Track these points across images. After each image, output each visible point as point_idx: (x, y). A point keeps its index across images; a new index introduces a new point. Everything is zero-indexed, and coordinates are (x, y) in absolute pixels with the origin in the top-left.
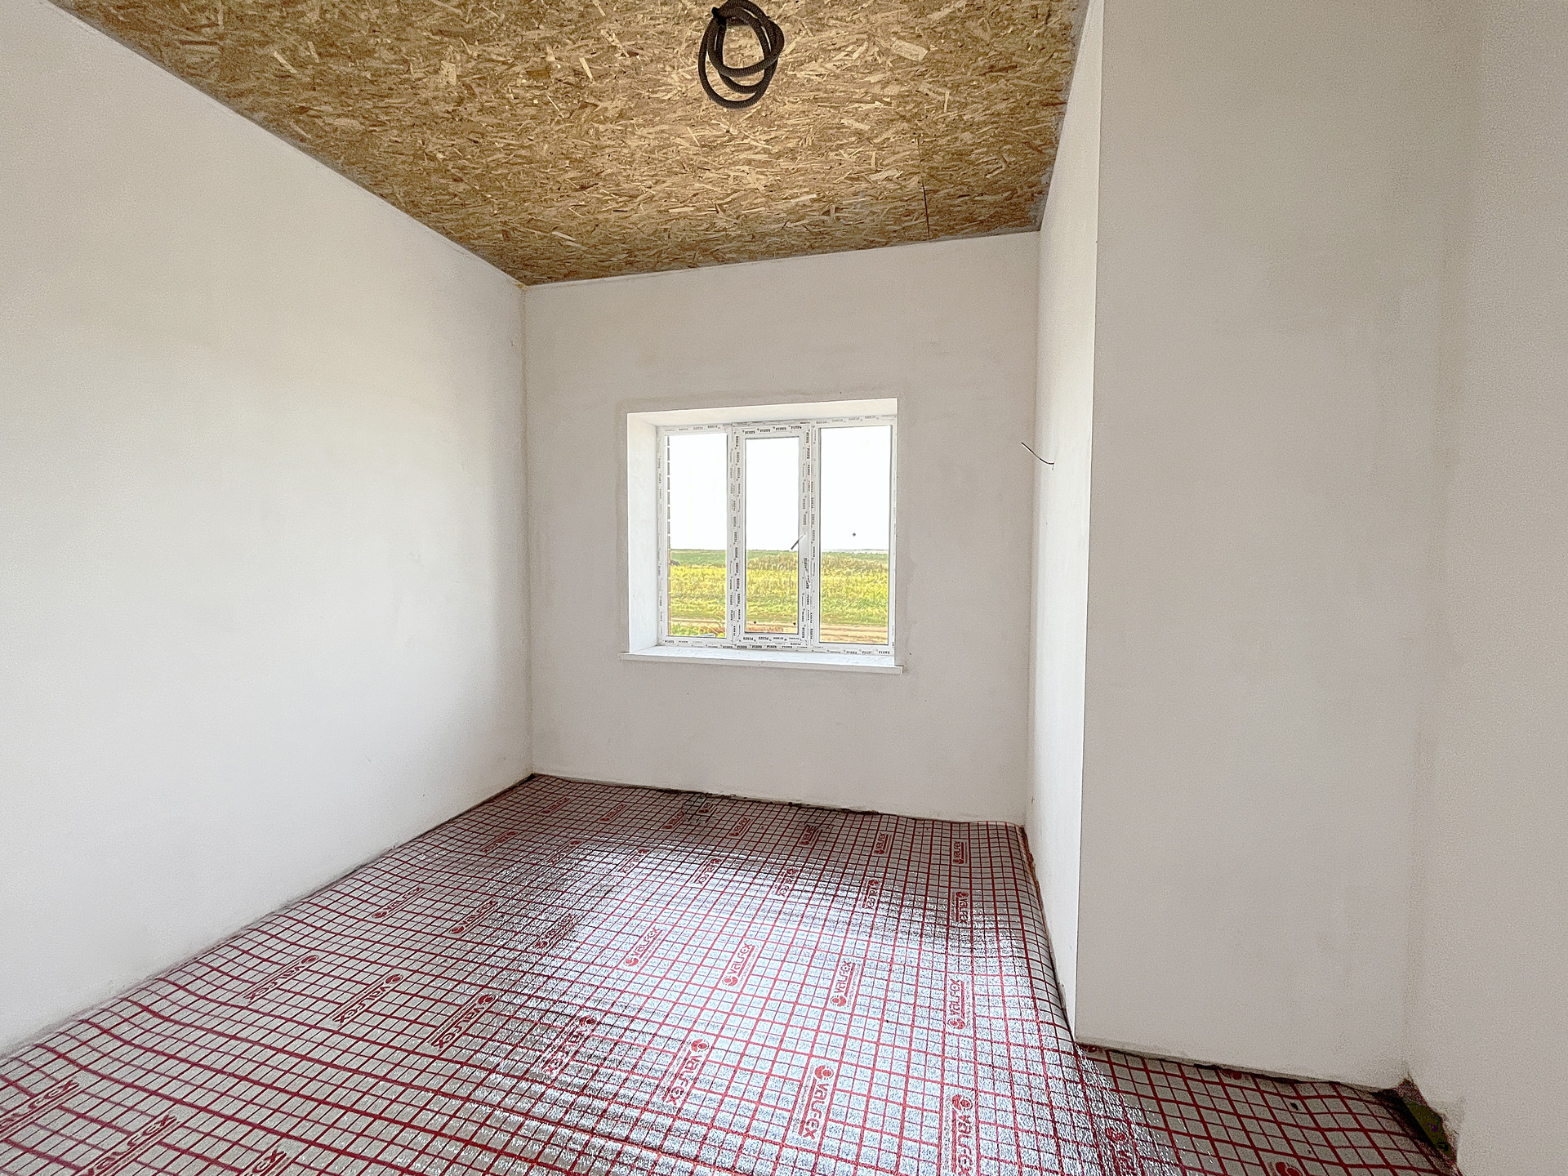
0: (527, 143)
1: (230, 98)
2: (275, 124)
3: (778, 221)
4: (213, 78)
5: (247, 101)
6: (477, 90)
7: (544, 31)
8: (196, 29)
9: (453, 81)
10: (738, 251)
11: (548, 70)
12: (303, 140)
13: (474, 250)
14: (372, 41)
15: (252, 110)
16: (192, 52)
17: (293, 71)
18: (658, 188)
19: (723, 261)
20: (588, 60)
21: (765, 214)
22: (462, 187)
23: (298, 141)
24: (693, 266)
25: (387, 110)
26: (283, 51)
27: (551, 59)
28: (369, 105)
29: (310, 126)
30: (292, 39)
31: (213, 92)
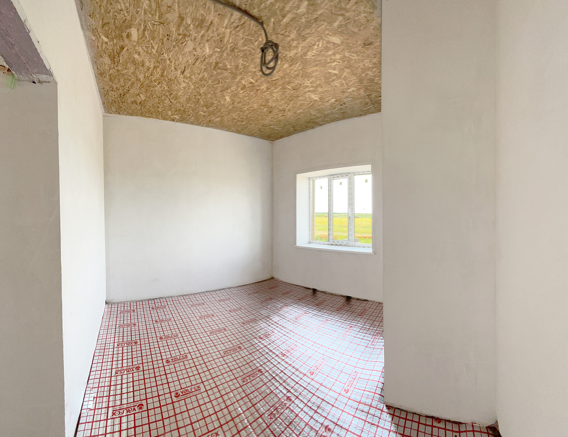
0: (251, 106)
1: (199, 124)
2: (208, 126)
3: (329, 110)
4: (196, 122)
5: (202, 123)
6: (234, 99)
7: (239, 77)
8: (190, 115)
9: (229, 100)
10: (323, 121)
11: (245, 86)
12: (213, 126)
13: (255, 137)
14: (212, 101)
15: (203, 124)
16: (191, 119)
17: (204, 114)
18: (289, 106)
19: (321, 125)
20: (252, 78)
21: (324, 108)
22: (244, 123)
23: (212, 127)
24: (313, 128)
25: (222, 113)
26: (202, 112)
27: (244, 83)
28: (219, 114)
29: (213, 123)
30: (202, 108)
31: (197, 125)
